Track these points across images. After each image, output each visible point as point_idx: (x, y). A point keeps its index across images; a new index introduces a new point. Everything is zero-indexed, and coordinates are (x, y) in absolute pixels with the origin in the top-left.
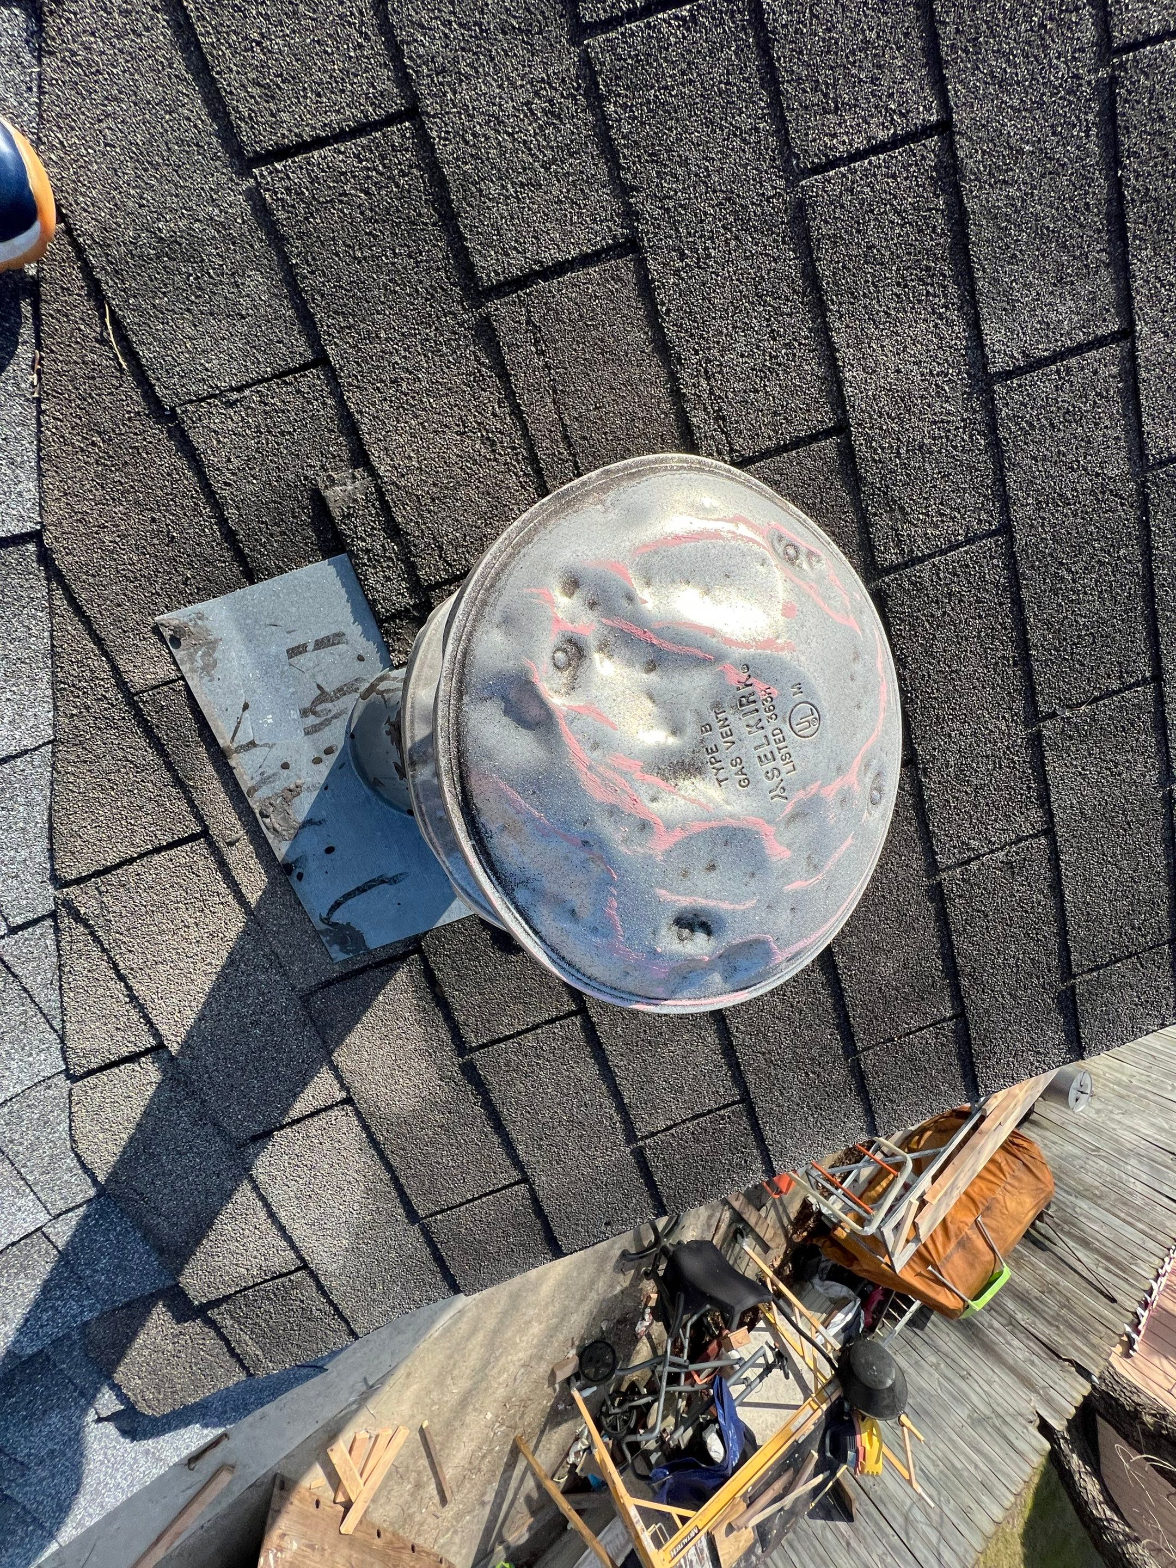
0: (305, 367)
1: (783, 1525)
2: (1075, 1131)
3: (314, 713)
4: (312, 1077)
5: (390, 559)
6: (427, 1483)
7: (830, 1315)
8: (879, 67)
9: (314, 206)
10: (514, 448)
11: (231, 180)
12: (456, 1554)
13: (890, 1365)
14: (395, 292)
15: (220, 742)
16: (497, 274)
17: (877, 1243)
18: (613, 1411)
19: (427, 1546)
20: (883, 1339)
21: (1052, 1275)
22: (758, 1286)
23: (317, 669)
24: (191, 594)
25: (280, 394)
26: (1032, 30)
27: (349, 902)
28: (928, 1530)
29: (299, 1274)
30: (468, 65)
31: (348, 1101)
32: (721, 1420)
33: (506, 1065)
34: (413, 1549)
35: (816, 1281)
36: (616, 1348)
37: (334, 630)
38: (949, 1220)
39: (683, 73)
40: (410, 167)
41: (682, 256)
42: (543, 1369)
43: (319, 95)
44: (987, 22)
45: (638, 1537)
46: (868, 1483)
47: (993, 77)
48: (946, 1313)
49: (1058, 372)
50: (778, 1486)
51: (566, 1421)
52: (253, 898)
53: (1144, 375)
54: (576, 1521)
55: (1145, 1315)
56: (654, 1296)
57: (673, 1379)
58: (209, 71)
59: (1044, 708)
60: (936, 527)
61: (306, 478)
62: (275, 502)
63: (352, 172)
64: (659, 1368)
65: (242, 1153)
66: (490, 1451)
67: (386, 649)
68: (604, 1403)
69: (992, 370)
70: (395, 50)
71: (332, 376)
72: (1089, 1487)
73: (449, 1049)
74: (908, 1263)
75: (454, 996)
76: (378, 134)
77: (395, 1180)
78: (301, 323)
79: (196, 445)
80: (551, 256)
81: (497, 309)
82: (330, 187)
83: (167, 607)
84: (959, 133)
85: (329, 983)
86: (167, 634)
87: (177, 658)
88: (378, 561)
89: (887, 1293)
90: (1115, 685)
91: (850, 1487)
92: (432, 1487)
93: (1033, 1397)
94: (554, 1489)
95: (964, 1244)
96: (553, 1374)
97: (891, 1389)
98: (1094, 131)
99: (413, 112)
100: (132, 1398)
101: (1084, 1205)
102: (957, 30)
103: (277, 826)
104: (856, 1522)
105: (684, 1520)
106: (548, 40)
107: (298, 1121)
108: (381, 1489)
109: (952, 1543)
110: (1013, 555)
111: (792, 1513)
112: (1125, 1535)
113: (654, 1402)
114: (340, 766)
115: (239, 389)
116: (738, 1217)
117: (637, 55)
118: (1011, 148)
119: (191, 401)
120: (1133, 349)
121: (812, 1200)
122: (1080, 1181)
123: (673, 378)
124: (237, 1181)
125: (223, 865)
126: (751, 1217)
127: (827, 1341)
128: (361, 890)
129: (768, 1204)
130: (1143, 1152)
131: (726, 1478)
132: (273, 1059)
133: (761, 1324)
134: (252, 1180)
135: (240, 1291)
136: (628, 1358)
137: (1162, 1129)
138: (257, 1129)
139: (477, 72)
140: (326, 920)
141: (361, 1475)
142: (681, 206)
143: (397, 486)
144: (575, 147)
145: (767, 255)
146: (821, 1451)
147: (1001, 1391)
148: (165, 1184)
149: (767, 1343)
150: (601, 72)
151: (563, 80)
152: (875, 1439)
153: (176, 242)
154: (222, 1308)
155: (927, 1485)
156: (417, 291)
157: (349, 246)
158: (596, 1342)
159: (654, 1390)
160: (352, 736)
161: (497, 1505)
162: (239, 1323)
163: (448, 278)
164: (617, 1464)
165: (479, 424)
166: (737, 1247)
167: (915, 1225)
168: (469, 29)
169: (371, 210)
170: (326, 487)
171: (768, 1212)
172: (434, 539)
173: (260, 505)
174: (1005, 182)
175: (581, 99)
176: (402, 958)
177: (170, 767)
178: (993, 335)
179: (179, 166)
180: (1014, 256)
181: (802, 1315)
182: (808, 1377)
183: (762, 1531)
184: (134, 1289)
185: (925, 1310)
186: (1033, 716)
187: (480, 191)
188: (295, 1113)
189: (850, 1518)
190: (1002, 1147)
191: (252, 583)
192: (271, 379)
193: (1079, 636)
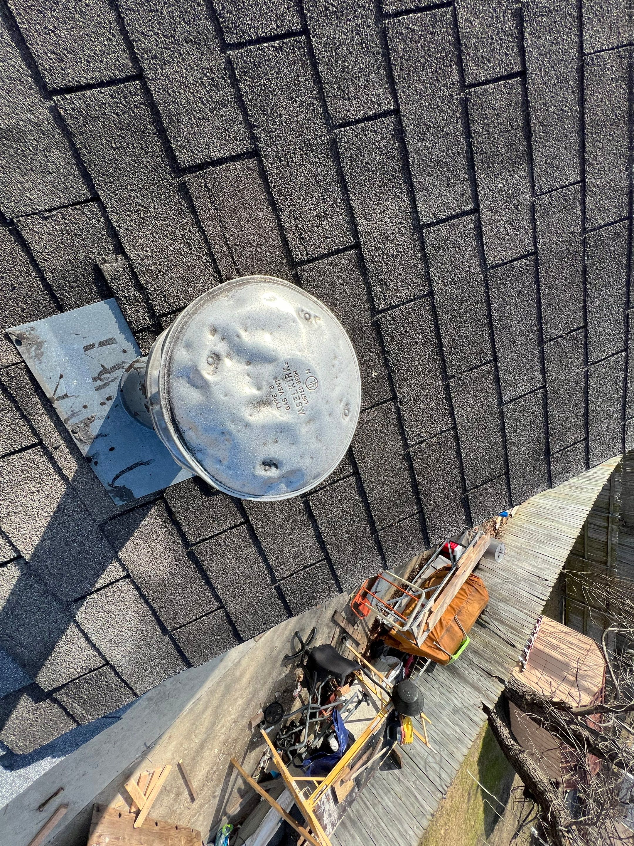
0: (87, 201)
1: (368, 776)
2: (498, 571)
3: (100, 379)
4: (107, 566)
5: (138, 301)
6: (183, 793)
7: (389, 672)
8: (367, 81)
9: (88, 119)
10: (201, 248)
11: (40, 101)
12: (201, 825)
13: (416, 691)
14: (135, 166)
15: (48, 395)
16: (188, 162)
17: (410, 634)
18: (282, 737)
19: (184, 825)
20: (414, 680)
21: (489, 639)
22: (353, 663)
23: (101, 357)
24: (27, 317)
25: (73, 215)
26: (432, 72)
27: (124, 475)
28: (434, 765)
29: (104, 668)
30: (169, 56)
31: (128, 576)
32: (337, 731)
33: (210, 551)
34: (177, 828)
35: (382, 657)
36: (283, 705)
37: (110, 337)
38: (442, 619)
39: (277, 73)
40: (140, 104)
41: (280, 161)
42: (245, 722)
43: (88, 62)
44: (413, 67)
45: (297, 796)
46: (408, 748)
47: (417, 92)
48: (442, 663)
49: (449, 225)
50: (364, 758)
51: (258, 746)
52: (70, 476)
53: (484, 229)
54: (265, 796)
55: (528, 652)
56: (302, 676)
57: (313, 715)
58: (25, 43)
59: (450, 373)
60: (401, 292)
61: (90, 259)
62: (73, 270)
63: (108, 103)
64: (306, 711)
65: (69, 609)
66: (217, 769)
67: (138, 347)
68: (278, 734)
69: (422, 223)
70: (130, 45)
71: (103, 207)
72: (504, 732)
73: (180, 545)
74: (424, 642)
75: (182, 520)
76: (122, 86)
77: (155, 614)
78: (84, 178)
79: (26, 239)
80: (216, 155)
81: (189, 179)
82: (97, 110)
83: (12, 324)
84: (403, 115)
85: (114, 518)
86: (13, 338)
87: (20, 351)
88: (132, 302)
89: (416, 658)
90: (479, 363)
91: (399, 752)
92: (186, 794)
93: (480, 695)
94: (253, 782)
95: (449, 630)
96: (250, 723)
97: (417, 701)
98: (460, 120)
99: (140, 76)
100: (10, 747)
101: (502, 605)
102: (401, 69)
103: (82, 438)
104: (403, 769)
105: (319, 782)
106: (210, 49)
107: (100, 589)
108: (156, 800)
109: (446, 769)
110: (434, 306)
111: (372, 769)
112: (519, 750)
113: (303, 729)
114: (115, 406)
115: (50, 211)
116: (343, 631)
117: (254, 62)
118: (426, 124)
119: (22, 216)
120: (479, 217)
121: (379, 618)
122: (500, 594)
123: (278, 218)
124: (67, 624)
125: (51, 459)
126: (350, 630)
127: (387, 684)
128: (130, 469)
129: (358, 623)
130: (526, 578)
131: (339, 758)
132: (85, 558)
133: (356, 682)
134: (76, 622)
135: (71, 681)
136: (290, 708)
137: (534, 566)
138: (77, 595)
139: (173, 60)
140: (111, 485)
141: (145, 795)
142: (278, 136)
143: (140, 264)
144: (225, 103)
145: (320, 163)
146: (385, 737)
147: (466, 695)
148: (25, 629)
149: (359, 690)
150: (237, 68)
151: (218, 69)
152: (410, 726)
153: (9, 131)
154: (61, 692)
155: (434, 745)
156: (147, 167)
157: (109, 141)
158: (273, 703)
159: (303, 723)
160: (122, 391)
161: (222, 796)
162: (71, 698)
163: (163, 161)
164: (285, 763)
165: (182, 235)
166: (344, 646)
167: (427, 623)
168: (169, 38)
169: (120, 124)
170: (102, 264)
171: (358, 626)
172: (161, 292)
173: (64, 272)
174: (423, 139)
175: (228, 81)
176: (154, 502)
177: (18, 408)
178: (422, 208)
179: (9, 91)
180: (429, 173)
181: (375, 674)
182: (379, 703)
183: (357, 781)
184: (9, 688)
185: (433, 664)
186: (446, 377)
187: (178, 119)
188: (98, 585)
189: (399, 767)
190: (466, 582)
191: (62, 312)
192: (68, 206)
193: (463, 342)
